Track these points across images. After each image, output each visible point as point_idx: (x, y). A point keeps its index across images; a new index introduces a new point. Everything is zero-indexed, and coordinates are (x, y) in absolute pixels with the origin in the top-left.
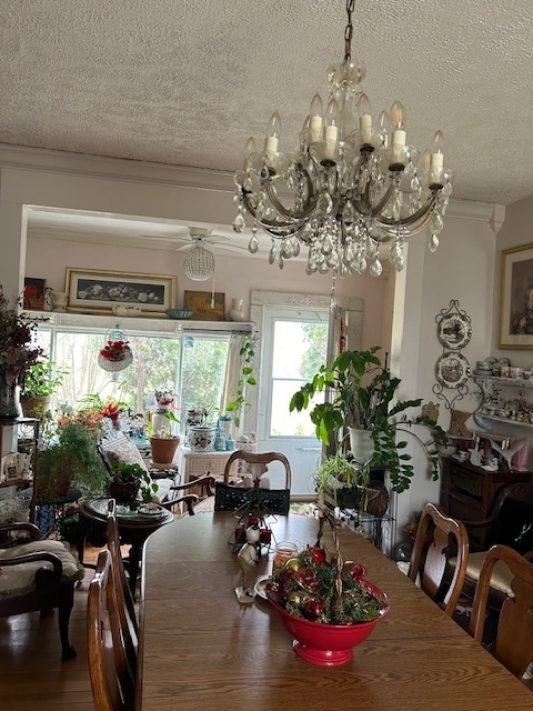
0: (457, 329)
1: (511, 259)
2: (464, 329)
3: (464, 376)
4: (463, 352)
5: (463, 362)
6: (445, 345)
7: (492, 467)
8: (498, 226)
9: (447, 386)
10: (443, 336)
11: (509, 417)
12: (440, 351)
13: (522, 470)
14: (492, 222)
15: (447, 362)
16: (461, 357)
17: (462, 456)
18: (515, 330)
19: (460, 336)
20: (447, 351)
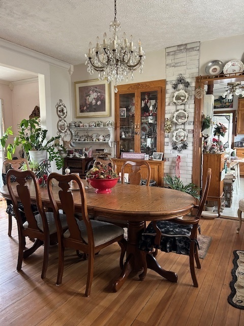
0: (63, 110)
1: (78, 86)
2: (65, 111)
3: (66, 128)
4: (65, 119)
5: (65, 123)
6: (59, 117)
7: (83, 157)
8: (72, 73)
9: (62, 132)
10: (59, 113)
11: (84, 141)
12: (58, 119)
13: (90, 157)
14: (70, 71)
15: (60, 123)
16: (65, 121)
17: (71, 156)
18: (82, 111)
19: (64, 114)
20: (60, 119)
